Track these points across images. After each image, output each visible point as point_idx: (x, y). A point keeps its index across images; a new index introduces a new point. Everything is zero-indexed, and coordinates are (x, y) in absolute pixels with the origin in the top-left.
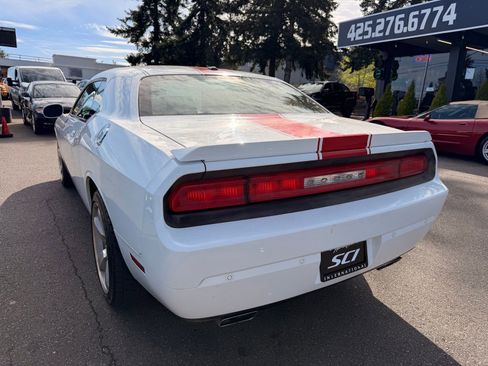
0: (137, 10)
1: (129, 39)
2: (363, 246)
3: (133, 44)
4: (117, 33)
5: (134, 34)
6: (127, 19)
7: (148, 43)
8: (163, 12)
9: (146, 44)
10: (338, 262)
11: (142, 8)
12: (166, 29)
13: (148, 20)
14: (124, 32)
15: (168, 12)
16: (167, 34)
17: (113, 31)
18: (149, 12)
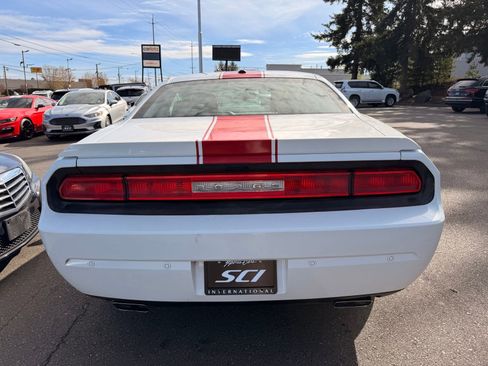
0: (342, 13)
1: (331, 42)
2: (271, 266)
3: (334, 47)
4: (321, 38)
5: (336, 37)
6: (331, 23)
7: (348, 44)
8: (368, 11)
9: (346, 46)
10: (231, 278)
11: (346, 11)
12: (369, 28)
13: (350, 21)
14: (327, 36)
15: (373, 10)
16: (369, 32)
17: (317, 37)
18: (352, 13)
